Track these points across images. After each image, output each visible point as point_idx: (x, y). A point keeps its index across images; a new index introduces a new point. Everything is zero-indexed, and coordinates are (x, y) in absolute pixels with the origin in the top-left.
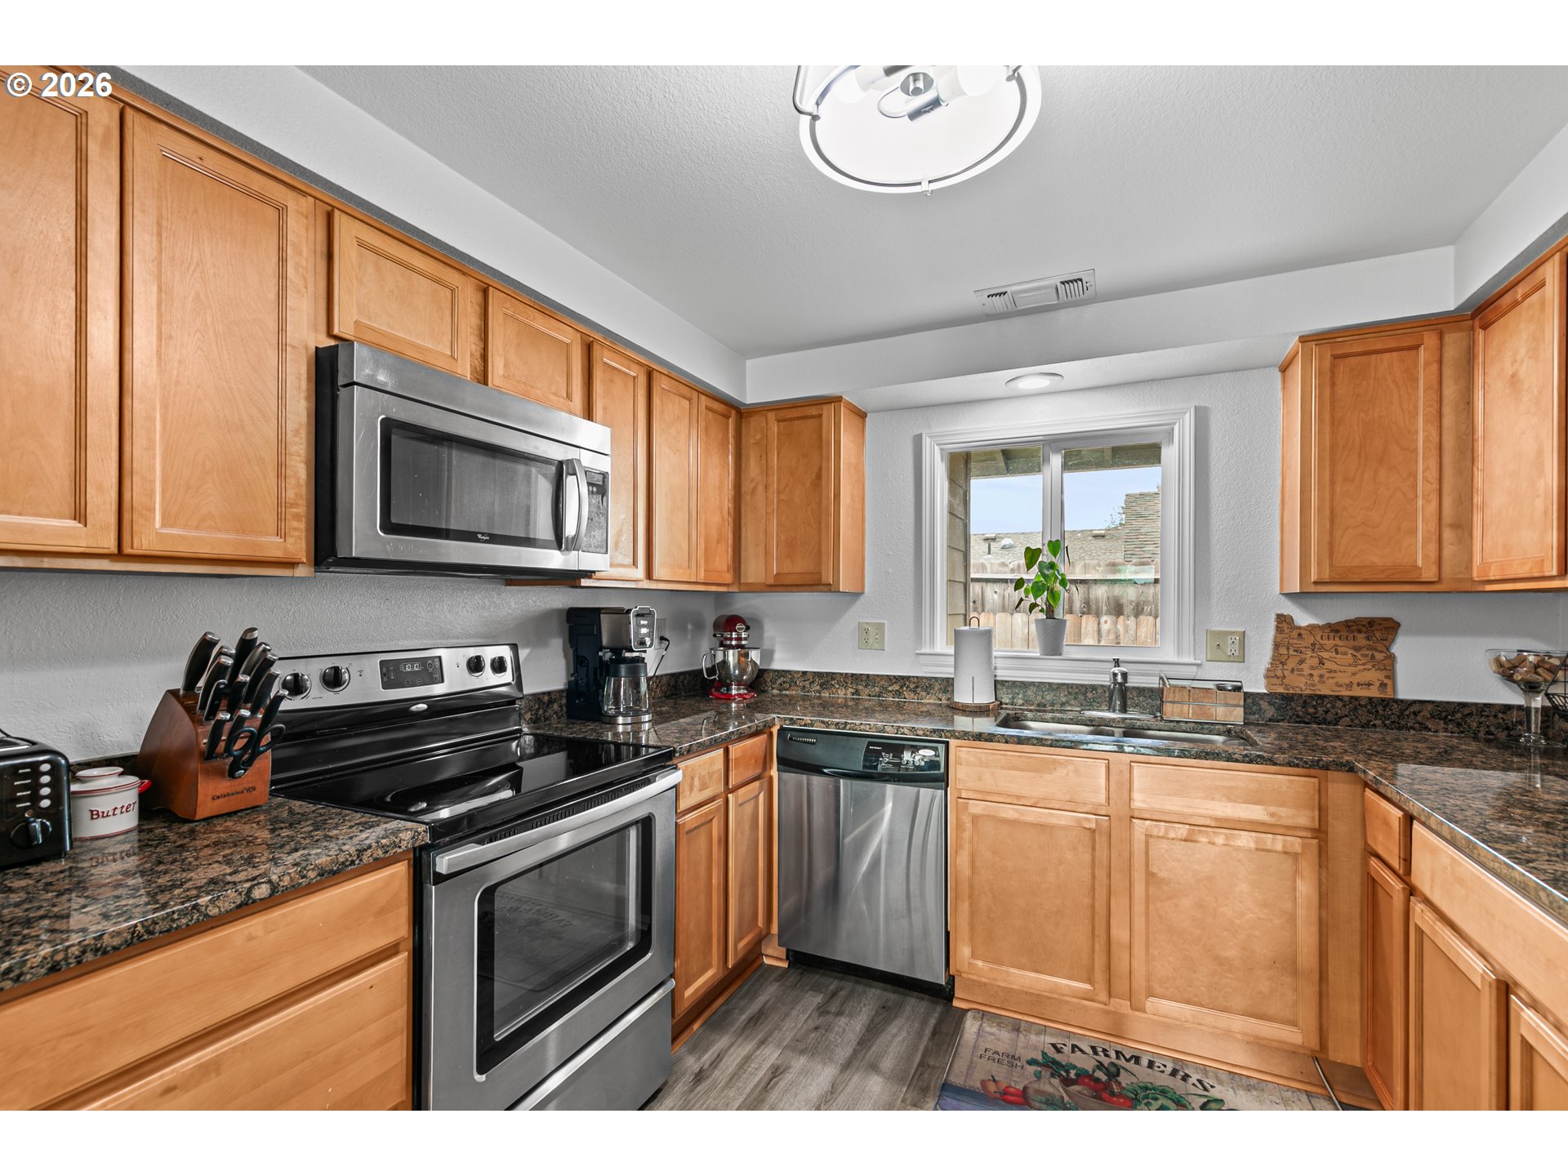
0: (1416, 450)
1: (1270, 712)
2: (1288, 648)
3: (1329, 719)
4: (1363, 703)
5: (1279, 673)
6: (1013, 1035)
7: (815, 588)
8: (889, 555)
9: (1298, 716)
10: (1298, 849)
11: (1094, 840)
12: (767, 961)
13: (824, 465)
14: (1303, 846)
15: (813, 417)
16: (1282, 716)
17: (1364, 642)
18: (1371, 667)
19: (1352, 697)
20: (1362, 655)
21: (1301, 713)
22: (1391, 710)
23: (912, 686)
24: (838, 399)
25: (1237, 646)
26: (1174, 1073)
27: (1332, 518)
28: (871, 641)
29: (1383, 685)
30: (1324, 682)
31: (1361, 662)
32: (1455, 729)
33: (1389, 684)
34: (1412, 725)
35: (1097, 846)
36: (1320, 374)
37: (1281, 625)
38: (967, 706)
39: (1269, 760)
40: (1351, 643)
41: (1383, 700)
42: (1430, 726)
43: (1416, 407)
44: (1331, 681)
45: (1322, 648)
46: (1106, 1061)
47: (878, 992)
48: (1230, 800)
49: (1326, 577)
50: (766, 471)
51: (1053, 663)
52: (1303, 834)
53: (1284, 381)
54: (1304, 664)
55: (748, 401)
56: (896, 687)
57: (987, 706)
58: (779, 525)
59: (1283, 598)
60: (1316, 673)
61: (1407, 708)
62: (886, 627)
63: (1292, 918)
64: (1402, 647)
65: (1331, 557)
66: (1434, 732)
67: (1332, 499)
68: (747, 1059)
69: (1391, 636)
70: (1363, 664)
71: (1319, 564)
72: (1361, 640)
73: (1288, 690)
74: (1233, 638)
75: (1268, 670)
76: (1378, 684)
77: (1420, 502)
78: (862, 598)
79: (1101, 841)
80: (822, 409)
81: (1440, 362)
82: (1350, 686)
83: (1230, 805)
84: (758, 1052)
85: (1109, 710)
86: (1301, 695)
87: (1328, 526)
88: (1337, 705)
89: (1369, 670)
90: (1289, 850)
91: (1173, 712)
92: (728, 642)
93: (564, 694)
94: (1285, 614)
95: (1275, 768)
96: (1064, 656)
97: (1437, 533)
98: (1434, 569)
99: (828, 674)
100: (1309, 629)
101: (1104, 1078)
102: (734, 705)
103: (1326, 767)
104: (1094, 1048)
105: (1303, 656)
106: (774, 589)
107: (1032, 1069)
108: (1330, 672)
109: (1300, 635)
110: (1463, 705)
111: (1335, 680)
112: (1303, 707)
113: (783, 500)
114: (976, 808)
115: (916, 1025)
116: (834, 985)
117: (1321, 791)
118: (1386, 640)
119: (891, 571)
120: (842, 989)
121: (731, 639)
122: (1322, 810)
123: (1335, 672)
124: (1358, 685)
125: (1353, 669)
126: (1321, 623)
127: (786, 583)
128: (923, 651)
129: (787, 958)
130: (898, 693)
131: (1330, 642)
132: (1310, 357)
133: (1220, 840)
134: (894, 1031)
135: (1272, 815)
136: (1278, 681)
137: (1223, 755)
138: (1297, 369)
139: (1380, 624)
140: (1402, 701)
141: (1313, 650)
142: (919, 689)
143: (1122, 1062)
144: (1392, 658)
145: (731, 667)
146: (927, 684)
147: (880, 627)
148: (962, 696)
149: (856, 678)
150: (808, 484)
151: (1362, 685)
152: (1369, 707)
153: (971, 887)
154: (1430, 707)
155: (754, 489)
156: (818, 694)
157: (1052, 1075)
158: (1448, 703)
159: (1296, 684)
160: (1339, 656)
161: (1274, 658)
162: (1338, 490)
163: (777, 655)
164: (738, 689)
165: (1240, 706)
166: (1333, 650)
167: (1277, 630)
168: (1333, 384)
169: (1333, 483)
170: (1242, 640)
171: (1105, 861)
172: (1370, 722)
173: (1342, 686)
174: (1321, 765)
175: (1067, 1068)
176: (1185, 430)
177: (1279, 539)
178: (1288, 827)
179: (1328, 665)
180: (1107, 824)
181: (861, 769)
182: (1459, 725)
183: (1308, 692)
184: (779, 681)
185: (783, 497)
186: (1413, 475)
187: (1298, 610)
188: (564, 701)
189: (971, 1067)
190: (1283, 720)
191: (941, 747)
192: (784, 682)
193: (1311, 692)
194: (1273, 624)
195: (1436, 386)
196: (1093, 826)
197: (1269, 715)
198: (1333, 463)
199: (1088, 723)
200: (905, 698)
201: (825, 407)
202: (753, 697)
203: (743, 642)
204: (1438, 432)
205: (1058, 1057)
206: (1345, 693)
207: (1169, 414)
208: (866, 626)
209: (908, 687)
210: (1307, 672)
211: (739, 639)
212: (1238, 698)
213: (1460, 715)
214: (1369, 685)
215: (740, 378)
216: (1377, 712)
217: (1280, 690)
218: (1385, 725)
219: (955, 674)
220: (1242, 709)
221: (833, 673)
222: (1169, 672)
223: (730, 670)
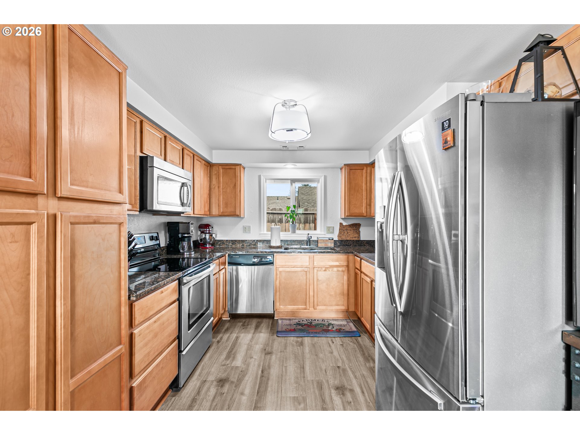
0: (363, 190)
1: (338, 244)
2: (342, 230)
3: (349, 245)
4: (355, 241)
5: (340, 236)
6: (290, 321)
7: (234, 216)
9: (344, 244)
10: (344, 270)
11: (306, 273)
12: (223, 319)
13: (237, 182)
14: (345, 269)
15: (233, 169)
17: (355, 229)
19: (353, 240)
20: (355, 231)
22: (360, 242)
24: (241, 165)
25: (332, 230)
26: (322, 321)
27: (350, 203)
28: (247, 231)
29: (358, 237)
34: (363, 245)
35: (307, 275)
36: (347, 173)
38: (275, 246)
39: (339, 252)
40: (353, 229)
41: (358, 240)
43: (363, 181)
44: (349, 237)
45: (348, 230)
46: (309, 321)
47: (256, 320)
48: (332, 261)
49: (349, 215)
50: (219, 182)
51: (294, 235)
52: (345, 267)
53: (341, 172)
55: (213, 163)
56: (254, 243)
57: (279, 246)
58: (223, 198)
59: (341, 219)
60: (347, 235)
61: (362, 242)
62: (251, 226)
63: (343, 284)
64: (362, 229)
65: (349, 211)
68: (229, 337)
69: (359, 227)
71: (347, 212)
74: (331, 228)
75: (338, 235)
77: (364, 200)
78: (244, 219)
79: (308, 273)
80: (236, 167)
81: (367, 173)
82: (352, 238)
83: (333, 262)
84: (231, 335)
85: (307, 246)
86: (344, 240)
88: (350, 242)
89: (356, 234)
90: (343, 270)
91: (320, 245)
92: (206, 232)
93: (166, 247)
94: (341, 222)
95: (341, 254)
96: (296, 233)
97: (366, 207)
98: (366, 214)
99: (234, 240)
100: (346, 226)
101: (309, 324)
102: (208, 250)
103: (349, 253)
104: (307, 320)
105: (344, 232)
106: (221, 216)
107: (295, 325)
109: (344, 227)
110: (371, 241)
114: (280, 269)
115: (267, 324)
116: (244, 320)
117: (348, 258)
119: (252, 211)
120: (246, 321)
121: (207, 231)
122: (348, 262)
123: (350, 235)
124: (354, 237)
125: (353, 234)
126: (348, 224)
127: (225, 215)
128: (261, 233)
129: (229, 317)
130: (255, 245)
131: (349, 228)
132: (346, 169)
133: (331, 270)
134: (263, 325)
135: (340, 264)
137: (331, 252)
138: (344, 169)
139: (357, 225)
140: (361, 240)
141: (346, 230)
143: (312, 321)
144: (360, 232)
145: (207, 239)
146: (263, 242)
147: (249, 227)
148: (273, 244)
149: (243, 241)
150: (232, 187)
153: (279, 289)
154: (366, 241)
155: (215, 187)
156: (231, 246)
157: (299, 326)
158: (369, 240)
159: (343, 238)
160: (351, 231)
161: (339, 232)
162: (351, 197)
164: (209, 246)
168: (350, 174)
169: (350, 195)
170: (333, 228)
171: (309, 278)
172: (356, 245)
175: (302, 324)
178: (342, 266)
179: (349, 233)
180: (309, 270)
181: (252, 263)
184: (219, 243)
185: (224, 190)
186: (363, 195)
187: (344, 222)
188: (166, 250)
189: (282, 328)
190: (341, 245)
191: (272, 256)
192: (221, 243)
193: (346, 239)
194: (339, 225)
195: (366, 177)
196: (306, 270)
197: (338, 245)
198: (350, 191)
200: (257, 246)
201: (237, 167)
202: (213, 248)
203: (210, 232)
205: (300, 323)
207: (319, 176)
208: (245, 226)
209: (258, 243)
210: (345, 235)
211: (209, 231)
212: (333, 240)
214: (356, 237)
215: (211, 155)
216: (357, 243)
217: (341, 239)
218: (358, 245)
219: (271, 239)
220: (333, 244)
221: (236, 240)
222: (319, 236)
223: (207, 240)
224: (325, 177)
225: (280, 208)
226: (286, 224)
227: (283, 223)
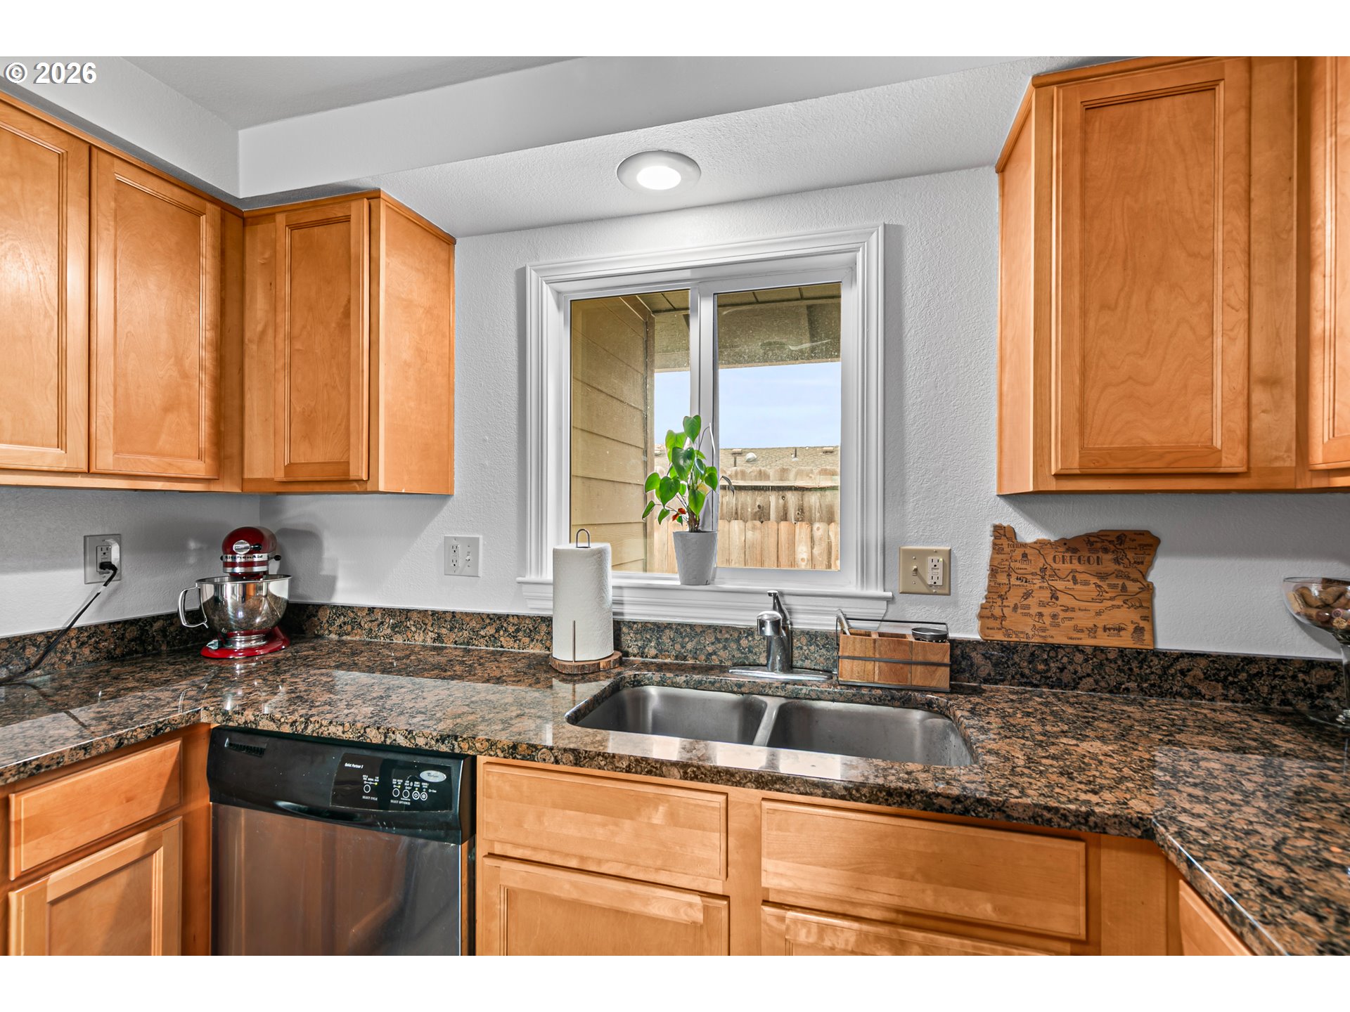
0: (1212, 255)
1: (984, 669)
2: (1009, 575)
3: (1065, 680)
4: (1111, 656)
5: (997, 612)
8: (485, 440)
9: (1023, 675)
13: (354, 294)
15: (336, 221)
16: (1001, 675)
17: (1112, 567)
18: (1122, 603)
19: (1096, 648)
20: (1109, 585)
21: (1027, 671)
22: (1150, 667)
23: (511, 629)
25: (940, 571)
27: (1084, 369)
28: (460, 563)
29: (1139, 630)
30: (1059, 626)
31: (1107, 596)
32: (1238, 696)
33: (1146, 628)
34: (1179, 689)
36: (1066, 133)
37: (998, 542)
39: (999, 810)
40: (1095, 567)
41: (1139, 652)
42: (1203, 691)
43: (1212, 185)
44: (1067, 623)
45: (1055, 575)
49: (1074, 466)
50: (276, 305)
51: (698, 595)
53: (1003, 184)
54: (1030, 599)
56: (491, 631)
58: (292, 388)
59: (1001, 502)
60: (1047, 611)
61: (1172, 665)
62: (481, 542)
65: (1082, 434)
66: (1209, 700)
67: (1083, 340)
69: (1148, 558)
70: (1111, 599)
71: (1065, 445)
72: (1108, 560)
73: (1009, 637)
74: (935, 558)
75: (983, 607)
76: (1131, 628)
77: (1218, 341)
78: (450, 503)
80: (351, 209)
82: (1093, 631)
85: (767, 666)
86: (1027, 645)
87: (1078, 382)
88: (1076, 659)
89: (1119, 607)
91: (852, 672)
94: (1005, 524)
96: (714, 587)
97: (1246, 392)
98: (1241, 452)
99: (401, 611)
100: (1037, 546)
103: (1102, 829)
105: (1029, 587)
108: (1066, 611)
109: (1025, 555)
110: (1249, 660)
111: (1072, 623)
112: (1030, 663)
113: (298, 350)
118: (1142, 563)
119: (487, 463)
122: (1091, 902)
123: (1073, 610)
124: (1105, 629)
125: (1098, 606)
126: (1053, 539)
128: (528, 578)
130: (493, 639)
131: (1066, 565)
132: (1049, 111)
136: (996, 624)
137: (918, 797)
139: (1134, 540)
140: (1165, 654)
141: (1043, 578)
142: (520, 634)
144: (1149, 589)
146: (530, 626)
147: (473, 543)
148: (560, 650)
149: (438, 617)
150: (333, 325)
151: (1109, 629)
152: (1120, 662)
154: (1203, 663)
155: (261, 332)
156: (388, 641)
158: (1228, 657)
159: (1021, 628)
160: (1078, 587)
161: (990, 590)
162: (1091, 324)
163: (340, 584)
164: (245, 640)
165: (945, 665)
166: (1070, 577)
167: (994, 549)
168: (1084, 152)
169: (1084, 313)
170: (947, 562)
172: (1121, 684)
173: (1082, 631)
174: (1091, 824)
176: (870, 260)
177: (996, 415)
179: (1064, 600)
182: (1243, 690)
183: (1036, 640)
184: (338, 623)
185: (298, 346)
187: (1022, 520)
190: (1002, 681)
191: (459, 769)
192: (345, 623)
193: (1041, 640)
194: (988, 540)
195: (1244, 150)
197: (983, 673)
198: (1084, 279)
199: (735, 689)
200: (502, 647)
201: (354, 205)
202: (282, 649)
204: (1247, 224)
206: (1087, 641)
207: (849, 235)
208: (455, 543)
209: (506, 630)
210: (1034, 610)
212: (942, 652)
213: (1245, 674)
214: (1120, 629)
215: (229, 159)
216: (1131, 669)
217: (999, 637)
218: (1142, 690)
219: (554, 609)
220: (948, 669)
221: (408, 611)
222: (852, 609)
223: (226, 614)
224: (893, 238)
225: (760, 471)
226: (778, 523)
227: (769, 519)
